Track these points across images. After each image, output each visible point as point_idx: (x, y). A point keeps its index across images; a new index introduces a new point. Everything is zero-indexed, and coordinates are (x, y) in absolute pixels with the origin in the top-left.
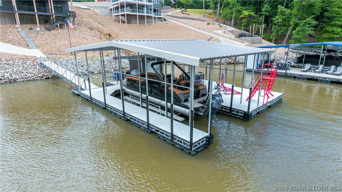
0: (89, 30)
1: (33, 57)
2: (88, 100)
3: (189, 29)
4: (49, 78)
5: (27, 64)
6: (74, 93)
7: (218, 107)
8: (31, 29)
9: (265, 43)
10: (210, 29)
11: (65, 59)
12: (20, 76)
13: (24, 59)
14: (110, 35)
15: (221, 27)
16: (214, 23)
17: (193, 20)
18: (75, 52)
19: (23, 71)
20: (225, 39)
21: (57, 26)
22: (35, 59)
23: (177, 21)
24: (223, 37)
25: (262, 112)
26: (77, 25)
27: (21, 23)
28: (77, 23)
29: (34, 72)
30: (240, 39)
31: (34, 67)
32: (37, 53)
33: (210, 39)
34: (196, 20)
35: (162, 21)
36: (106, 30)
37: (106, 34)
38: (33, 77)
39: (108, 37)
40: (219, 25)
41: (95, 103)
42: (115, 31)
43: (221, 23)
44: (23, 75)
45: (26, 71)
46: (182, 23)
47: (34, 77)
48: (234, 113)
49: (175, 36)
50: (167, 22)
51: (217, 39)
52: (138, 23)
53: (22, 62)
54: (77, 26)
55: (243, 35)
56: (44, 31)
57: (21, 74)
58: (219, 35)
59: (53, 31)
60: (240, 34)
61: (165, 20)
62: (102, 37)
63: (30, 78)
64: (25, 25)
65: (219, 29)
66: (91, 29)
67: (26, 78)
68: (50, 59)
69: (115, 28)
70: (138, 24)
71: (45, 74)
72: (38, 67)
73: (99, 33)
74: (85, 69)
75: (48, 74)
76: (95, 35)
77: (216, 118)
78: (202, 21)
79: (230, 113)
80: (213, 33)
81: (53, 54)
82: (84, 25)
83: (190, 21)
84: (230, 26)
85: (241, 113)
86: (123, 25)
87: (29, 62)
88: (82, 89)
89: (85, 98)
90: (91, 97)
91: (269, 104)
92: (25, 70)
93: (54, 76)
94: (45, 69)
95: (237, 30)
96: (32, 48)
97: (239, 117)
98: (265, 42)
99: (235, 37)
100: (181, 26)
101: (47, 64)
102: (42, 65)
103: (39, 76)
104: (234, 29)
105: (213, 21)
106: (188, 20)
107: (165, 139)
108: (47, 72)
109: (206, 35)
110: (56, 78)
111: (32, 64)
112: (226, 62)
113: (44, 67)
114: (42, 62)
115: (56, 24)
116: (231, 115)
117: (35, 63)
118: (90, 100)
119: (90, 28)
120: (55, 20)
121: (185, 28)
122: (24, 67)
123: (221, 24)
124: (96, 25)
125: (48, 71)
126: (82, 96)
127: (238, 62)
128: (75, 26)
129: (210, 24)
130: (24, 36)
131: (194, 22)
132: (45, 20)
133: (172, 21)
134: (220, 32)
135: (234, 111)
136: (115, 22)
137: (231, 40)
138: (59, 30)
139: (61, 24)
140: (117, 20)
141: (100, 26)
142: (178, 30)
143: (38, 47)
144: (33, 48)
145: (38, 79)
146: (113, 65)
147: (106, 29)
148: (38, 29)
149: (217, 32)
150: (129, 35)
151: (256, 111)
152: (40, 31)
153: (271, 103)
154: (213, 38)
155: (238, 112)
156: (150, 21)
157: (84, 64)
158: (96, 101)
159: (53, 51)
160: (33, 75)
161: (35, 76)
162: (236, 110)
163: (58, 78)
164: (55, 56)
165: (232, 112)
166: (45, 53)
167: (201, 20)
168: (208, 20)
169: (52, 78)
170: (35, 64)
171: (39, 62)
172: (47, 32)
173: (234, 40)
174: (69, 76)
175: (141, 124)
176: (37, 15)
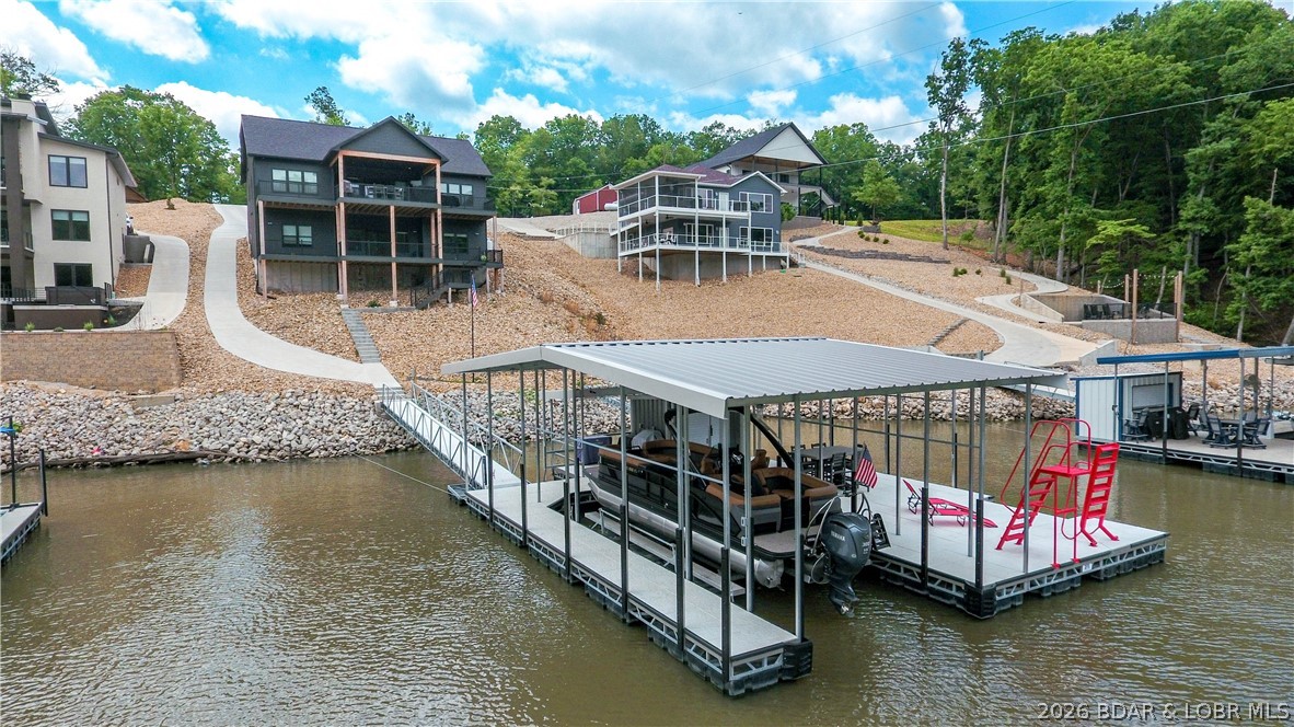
0: (537, 304)
1: (362, 386)
2: (484, 518)
3: (879, 292)
4: (396, 450)
5: (346, 406)
6: (452, 497)
7: (854, 556)
8: (373, 305)
9: (1197, 341)
10: (962, 291)
11: (450, 393)
12: (321, 443)
13: (339, 393)
14: (600, 319)
15: (1009, 282)
16: (983, 269)
17: (899, 262)
18: (464, 375)
19: (332, 426)
20: (1021, 326)
21: (447, 293)
22: (370, 390)
23: (836, 265)
24: (1009, 322)
25: (1054, 594)
26: (503, 288)
27: (351, 289)
28: (503, 283)
29: (358, 430)
30: (1081, 326)
31: (363, 415)
32: (376, 375)
33: (956, 327)
34: (911, 260)
35: (782, 267)
36: (589, 304)
37: (589, 316)
38: (355, 445)
39: (593, 324)
40: (1003, 274)
41: (502, 529)
42: (621, 304)
43: (1014, 267)
44: (329, 438)
45: (339, 427)
46: (856, 272)
47: (357, 447)
48: (935, 586)
49: (825, 318)
50: (798, 271)
51: (985, 326)
52: (697, 277)
53: (332, 401)
54: (504, 294)
55: (1100, 309)
56: (407, 310)
57: (324, 435)
58: (996, 312)
59: (433, 311)
60: (1086, 307)
61: (793, 264)
62: (576, 327)
63: (347, 449)
64: (361, 294)
65: (998, 291)
66: (544, 300)
67: (334, 448)
68: (409, 395)
69: (618, 296)
70: (698, 283)
71: (388, 439)
72: (372, 417)
73: (567, 313)
74: (504, 427)
75: (395, 437)
76: (554, 320)
77: (852, 596)
78: (936, 262)
79: (922, 586)
80: (973, 306)
81: (420, 378)
82: (524, 288)
83: (887, 265)
84: (1052, 276)
85: (959, 589)
86: (648, 286)
87: (350, 402)
88: (475, 486)
89: (477, 512)
90: (492, 510)
91: (1087, 569)
92: (336, 424)
93: (413, 446)
94: (391, 424)
95: (1074, 291)
96: (368, 362)
97: (953, 602)
98: (1198, 338)
99: (1064, 320)
100: (850, 282)
101: (396, 407)
102: (384, 413)
103: (372, 442)
104: (1064, 287)
105: (980, 260)
106: (879, 262)
107: (666, 645)
108: (395, 431)
109: (942, 312)
110: (415, 451)
111: (357, 407)
112: (1010, 415)
113: (388, 418)
114: (385, 403)
115: (442, 290)
116: (927, 596)
117: (368, 404)
118: (488, 517)
119: (540, 298)
120: (441, 277)
121: (863, 291)
122: (335, 414)
123: (1009, 272)
124: (562, 286)
125: (397, 428)
126: (470, 508)
127: (1061, 413)
128: (499, 292)
129: (965, 272)
130: (352, 324)
131: (903, 267)
132: (417, 279)
133: (820, 267)
134: (1003, 301)
135: (933, 580)
136: (625, 277)
137: (1044, 332)
138: (451, 305)
139: (458, 289)
140: (630, 270)
141: (575, 291)
142: (836, 297)
143: (383, 357)
144: (370, 359)
145: (367, 452)
146: (594, 417)
147: (590, 299)
148: (393, 304)
149: (987, 300)
150: (661, 317)
151: (1020, 586)
152: (396, 310)
153: (1097, 564)
154: (967, 323)
155: (949, 586)
156: (740, 270)
157: (504, 409)
158: (503, 523)
159: (422, 368)
160: (354, 440)
161: (361, 443)
162: (941, 578)
163: (423, 450)
164: (425, 383)
165: (929, 584)
166: (398, 376)
167: (930, 261)
168: (960, 259)
169: (406, 450)
170: (366, 408)
171: (378, 402)
172: (416, 312)
173: (1055, 331)
174: (448, 442)
175: (607, 596)
176: (394, 265)
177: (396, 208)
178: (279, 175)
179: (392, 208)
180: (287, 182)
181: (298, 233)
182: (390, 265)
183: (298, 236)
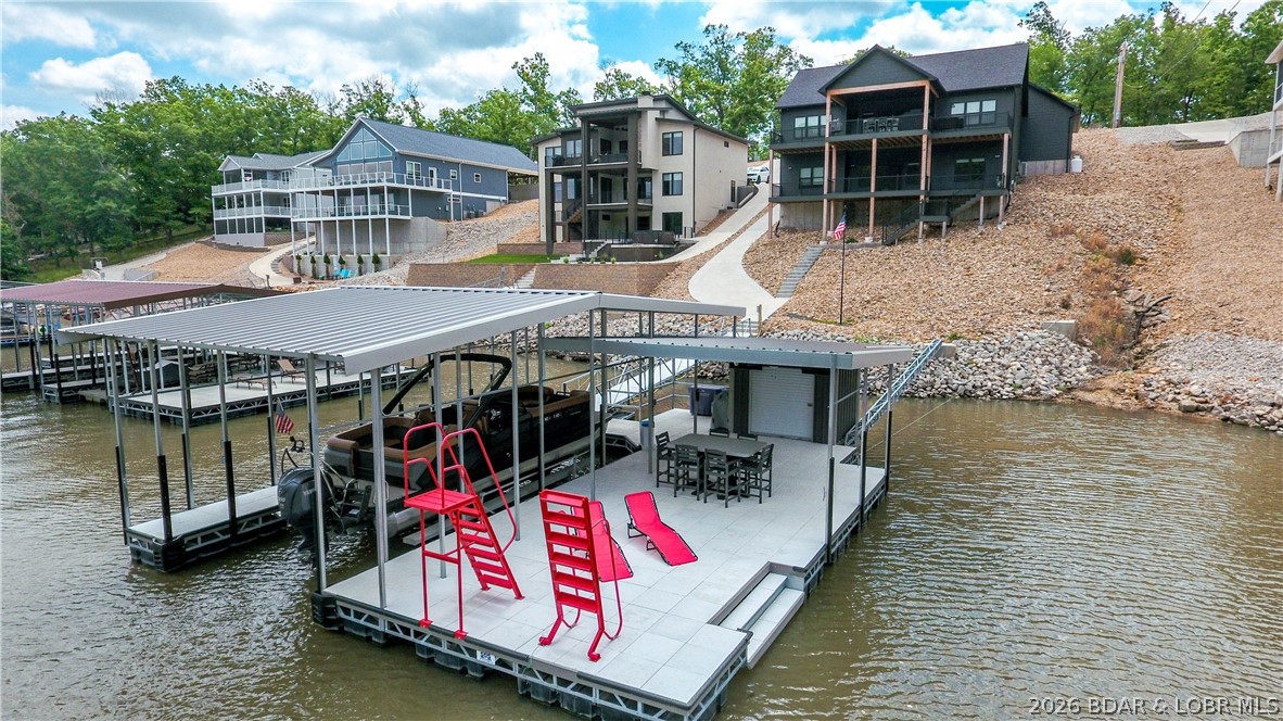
8: (850, 241)
14: (1124, 257)
21: (917, 228)
56: (879, 245)
59: (899, 247)
91: (486, 659)
115: (914, 223)
132: (888, 214)
138: (921, 241)
144: (784, 294)
148: (868, 240)
152: (870, 246)
153: (505, 663)
172: (885, 248)
176: (872, 200)
177: (878, 140)
178: (800, 122)
179: (874, 142)
180: (807, 128)
181: (812, 174)
182: (869, 199)
183: (812, 178)
